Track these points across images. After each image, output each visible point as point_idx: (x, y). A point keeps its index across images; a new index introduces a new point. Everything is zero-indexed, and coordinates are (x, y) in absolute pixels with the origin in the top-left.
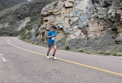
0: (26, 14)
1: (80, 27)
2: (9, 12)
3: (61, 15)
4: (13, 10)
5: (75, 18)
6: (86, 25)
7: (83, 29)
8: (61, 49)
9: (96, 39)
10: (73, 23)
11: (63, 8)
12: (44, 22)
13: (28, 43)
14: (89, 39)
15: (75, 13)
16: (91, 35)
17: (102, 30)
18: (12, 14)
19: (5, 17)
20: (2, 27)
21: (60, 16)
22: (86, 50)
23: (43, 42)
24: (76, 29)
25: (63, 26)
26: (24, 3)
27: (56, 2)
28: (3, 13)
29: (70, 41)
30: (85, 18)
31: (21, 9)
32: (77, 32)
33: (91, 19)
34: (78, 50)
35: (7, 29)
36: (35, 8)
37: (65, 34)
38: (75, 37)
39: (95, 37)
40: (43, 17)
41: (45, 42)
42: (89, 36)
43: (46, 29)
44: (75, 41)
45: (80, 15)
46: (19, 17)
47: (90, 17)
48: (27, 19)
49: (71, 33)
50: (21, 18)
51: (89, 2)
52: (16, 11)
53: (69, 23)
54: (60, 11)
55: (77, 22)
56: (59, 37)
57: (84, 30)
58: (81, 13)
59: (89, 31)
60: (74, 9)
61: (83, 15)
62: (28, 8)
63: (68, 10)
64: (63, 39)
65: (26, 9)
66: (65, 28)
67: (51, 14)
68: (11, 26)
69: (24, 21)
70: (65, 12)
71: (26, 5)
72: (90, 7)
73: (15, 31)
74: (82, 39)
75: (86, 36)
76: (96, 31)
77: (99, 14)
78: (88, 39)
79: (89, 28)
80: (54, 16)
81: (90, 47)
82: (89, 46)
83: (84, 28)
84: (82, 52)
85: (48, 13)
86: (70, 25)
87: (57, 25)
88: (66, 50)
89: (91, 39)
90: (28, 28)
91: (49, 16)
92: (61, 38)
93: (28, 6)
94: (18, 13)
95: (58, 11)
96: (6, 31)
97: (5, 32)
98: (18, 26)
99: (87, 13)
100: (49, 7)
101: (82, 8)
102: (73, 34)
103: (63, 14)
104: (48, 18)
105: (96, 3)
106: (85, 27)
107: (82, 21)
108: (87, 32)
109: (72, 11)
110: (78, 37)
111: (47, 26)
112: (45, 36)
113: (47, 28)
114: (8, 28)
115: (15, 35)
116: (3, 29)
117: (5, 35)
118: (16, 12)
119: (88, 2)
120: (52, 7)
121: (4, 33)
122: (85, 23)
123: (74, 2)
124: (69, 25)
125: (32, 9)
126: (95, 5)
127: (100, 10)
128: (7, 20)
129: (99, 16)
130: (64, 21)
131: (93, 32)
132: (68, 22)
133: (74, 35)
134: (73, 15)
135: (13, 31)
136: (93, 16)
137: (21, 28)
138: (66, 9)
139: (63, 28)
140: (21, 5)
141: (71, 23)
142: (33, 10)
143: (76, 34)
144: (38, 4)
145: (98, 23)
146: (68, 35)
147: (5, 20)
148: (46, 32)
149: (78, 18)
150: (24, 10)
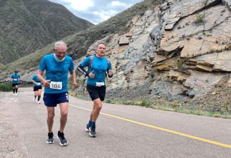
0: (83, 51)
1: (125, 73)
3: (111, 56)
5: (126, 60)
9: (135, 88)
11: (118, 45)
14: (129, 89)
15: (127, 54)
17: (146, 78)
21: (109, 57)
24: (120, 76)
27: (109, 37)
31: (76, 42)
33: (139, 62)
38: (117, 86)
39: (135, 86)
42: (130, 84)
44: (115, 91)
45: (133, 56)
49: (114, 80)
50: (75, 57)
52: (68, 46)
53: (116, 67)
54: (112, 50)
55: (126, 65)
57: (128, 77)
59: (132, 78)
60: (128, 48)
61: (136, 56)
62: (87, 41)
63: (122, 48)
65: (84, 42)
69: (79, 61)
70: (117, 52)
72: (146, 45)
79: (133, 74)
83: (128, 75)
86: (117, 70)
89: (131, 88)
93: (86, 37)
94: (70, 49)
95: (110, 50)
101: (139, 46)
102: (115, 83)
103: (114, 55)
106: (129, 73)
108: (130, 79)
110: (120, 86)
112: (85, 85)
118: (68, 48)
122: (130, 68)
123: (132, 37)
127: (151, 50)
129: (148, 59)
131: (136, 79)
133: (117, 84)
134: (124, 56)
138: (120, 47)
140: (77, 35)
141: (119, 67)
143: (119, 82)
145: (145, 68)
149: (129, 60)
150: (81, 43)
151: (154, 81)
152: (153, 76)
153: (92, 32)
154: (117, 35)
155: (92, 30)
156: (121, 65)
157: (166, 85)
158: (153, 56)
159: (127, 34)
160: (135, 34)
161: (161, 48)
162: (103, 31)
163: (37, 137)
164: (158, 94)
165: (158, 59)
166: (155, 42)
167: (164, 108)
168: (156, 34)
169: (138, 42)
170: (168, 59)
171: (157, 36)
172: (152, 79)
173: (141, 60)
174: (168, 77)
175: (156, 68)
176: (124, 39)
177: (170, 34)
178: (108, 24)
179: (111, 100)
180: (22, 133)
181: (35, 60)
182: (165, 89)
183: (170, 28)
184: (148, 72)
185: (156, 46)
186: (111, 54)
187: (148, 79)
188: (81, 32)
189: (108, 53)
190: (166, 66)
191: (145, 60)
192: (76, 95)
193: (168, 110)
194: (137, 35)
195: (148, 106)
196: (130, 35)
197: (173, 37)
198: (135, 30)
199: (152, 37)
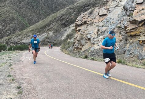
0: (72, 20)
2: (54, 19)
4: (58, 15)
5: (105, 27)
8: (81, 58)
11: (98, 16)
12: (77, 32)
15: (105, 22)
18: (57, 21)
19: (50, 25)
20: (46, 35)
21: (92, 25)
24: (101, 39)
25: (91, 36)
27: (92, 10)
28: (48, 20)
31: (67, 14)
33: (115, 29)
35: (51, 38)
37: (91, 44)
38: (98, 47)
40: (77, 27)
41: (75, 51)
45: (110, 24)
46: (63, 24)
49: (96, 43)
50: (67, 25)
52: (61, 17)
53: (97, 33)
54: (94, 19)
55: (105, 31)
56: (86, 47)
60: (107, 18)
61: (113, 24)
62: (74, 13)
63: (102, 18)
64: (88, 49)
65: (72, 14)
66: (93, 38)
67: (85, 23)
68: (55, 35)
69: (69, 28)
70: (98, 21)
71: (73, 8)
72: (120, 15)
73: (58, 40)
80: (87, 26)
85: (82, 23)
86: (98, 35)
87: (87, 35)
88: (84, 59)
90: (70, 37)
91: (83, 26)
93: (74, 10)
94: (63, 19)
95: (92, 20)
97: (49, 41)
98: (62, 34)
101: (114, 16)
102: (97, 45)
103: (95, 24)
111: (78, 36)
112: (75, 46)
113: (78, 39)
114: (52, 36)
115: (58, 44)
116: (47, 38)
117: (48, 45)
118: (61, 19)
119: (122, 9)
120: (87, 15)
123: (109, 9)
127: (125, 19)
128: (51, 28)
130: (93, 31)
134: (103, 24)
135: (57, 41)
137: (65, 36)
138: (100, 17)
139: (91, 38)
140: (68, 9)
141: (99, 33)
143: (100, 44)
144: (86, 7)
145: (120, 33)
146: (93, 45)
147: (50, 27)
148: (76, 42)
149: (107, 27)
150: (70, 14)
151: (127, 43)
152: (126, 40)
153: (78, 6)
155: (79, 4)
156: (101, 31)
157: (137, 47)
158: (127, 25)
159: (105, 7)
160: (111, 7)
161: (134, 18)
162: (86, 4)
163: (49, 92)
164: (131, 54)
165: (130, 27)
166: (128, 13)
167: (136, 66)
168: (129, 7)
169: (114, 13)
170: (139, 26)
171: (130, 8)
172: (126, 42)
173: (117, 27)
174: (139, 41)
175: (129, 34)
176: (103, 11)
177: (141, 7)
179: (94, 58)
180: (39, 88)
182: (136, 51)
183: (141, 2)
184: (122, 37)
185: (129, 16)
186: (93, 23)
187: (122, 42)
188: (70, 6)
189: (91, 22)
190: (137, 32)
191: (120, 27)
192: (69, 53)
193: (140, 68)
194: (113, 7)
195: (123, 63)
196: (108, 7)
197: (143, 9)
198: (112, 4)
199: (125, 9)
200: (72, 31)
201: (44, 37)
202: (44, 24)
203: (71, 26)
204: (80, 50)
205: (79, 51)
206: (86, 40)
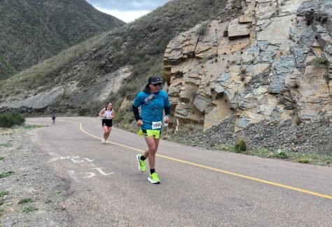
0: (121, 59)
1: (274, 91)
2: (78, 55)
3: (218, 59)
4: (88, 48)
5: (259, 64)
6: (292, 85)
7: (282, 95)
8: (224, 149)
9: (324, 123)
10: (252, 79)
11: (224, 39)
12: (172, 77)
13: (132, 133)
14: (302, 124)
15: (257, 54)
16: (307, 112)
18: (86, 60)
19: (68, 68)
20: (63, 90)
21: (216, 61)
22: (297, 153)
23: (171, 130)
24: (262, 96)
25: (226, 88)
26: (116, 30)
27: (203, 26)
28: (65, 58)
29: (247, 129)
30: (286, 65)
31: (108, 45)
32: (266, 103)
33: (305, 68)
34: (271, 153)
35: (73, 97)
36: (144, 41)
37: (232, 109)
39: (319, 118)
40: (169, 66)
41: (177, 129)
42: (302, 114)
43: (178, 96)
44: (262, 128)
45: (273, 57)
46: (102, 67)
47: (303, 62)
48: (124, 70)
49: (249, 105)
50: (109, 69)
51: (298, 22)
52: (95, 52)
53: (243, 79)
54: (215, 48)
55: (265, 75)
56: (215, 116)
57: (287, 98)
58: (276, 52)
59: (301, 100)
60: (256, 42)
61: (282, 56)
62: (126, 43)
63: (238, 45)
64: (225, 123)
65: (121, 45)
66: (232, 92)
67: (192, 56)
68: (84, 89)
69: (116, 75)
70: (229, 51)
71: (122, 34)
72: (299, 34)
73: (92, 103)
74: (281, 123)
75: (294, 114)
76: (321, 102)
77: (328, 53)
78: (299, 123)
79: (302, 93)
80: (200, 63)
81: (305, 145)
82: (304, 142)
83: (287, 93)
84: (286, 158)
85: (182, 56)
86: (246, 85)
87: (208, 85)
88: (239, 152)
89: (307, 122)
90: (128, 94)
91: (185, 63)
92: (221, 121)
93: (125, 37)
94: (100, 57)
95: (210, 49)
96: (71, 101)
97: (68, 105)
98: (101, 89)
99: (292, 52)
100: (184, 39)
101: (276, 37)
102: (254, 110)
103: (225, 57)
104: (184, 68)
105: (317, 24)
106: (289, 91)
107: (278, 72)
108: (295, 102)
109: (249, 46)
110: (268, 118)
111: (183, 88)
112: (176, 115)
114: (76, 94)
115: (92, 112)
116: (64, 97)
117: (68, 113)
118: (96, 55)
119: (295, 21)
120: (194, 39)
121: (66, 107)
122: (288, 80)
123: (253, 23)
124: (242, 84)
125: (135, 45)
126: (315, 29)
127: (331, 41)
128: (73, 75)
129: (329, 60)
130: (227, 75)
131: (312, 103)
132: (239, 77)
133: (259, 113)
134: (251, 58)
135: (88, 103)
136: (310, 58)
137: (107, 94)
138: (232, 43)
139: (226, 92)
140: (109, 34)
141: (248, 79)
142: (137, 48)
143: (263, 109)
144: (151, 32)
146: (240, 111)
147: (69, 74)
148: (179, 103)
149: (266, 65)
150: (117, 47)
153: (133, 29)
154: (215, 22)
155: (134, 26)
159: (241, 19)
162: (150, 27)
169: (274, 32)
176: (236, 28)
178: (157, 17)
181: (44, 75)
186: (217, 56)
194: (265, 18)
196: (248, 20)
200: (123, 83)
201: (56, 95)
202: (55, 67)
203: (120, 71)
204: (193, 126)
205: (191, 129)
206: (209, 100)
